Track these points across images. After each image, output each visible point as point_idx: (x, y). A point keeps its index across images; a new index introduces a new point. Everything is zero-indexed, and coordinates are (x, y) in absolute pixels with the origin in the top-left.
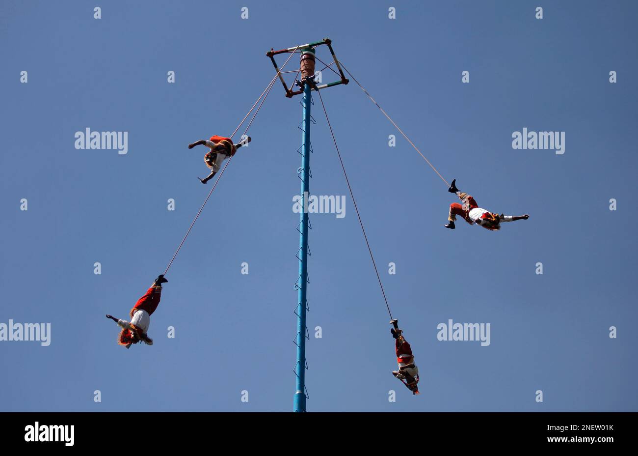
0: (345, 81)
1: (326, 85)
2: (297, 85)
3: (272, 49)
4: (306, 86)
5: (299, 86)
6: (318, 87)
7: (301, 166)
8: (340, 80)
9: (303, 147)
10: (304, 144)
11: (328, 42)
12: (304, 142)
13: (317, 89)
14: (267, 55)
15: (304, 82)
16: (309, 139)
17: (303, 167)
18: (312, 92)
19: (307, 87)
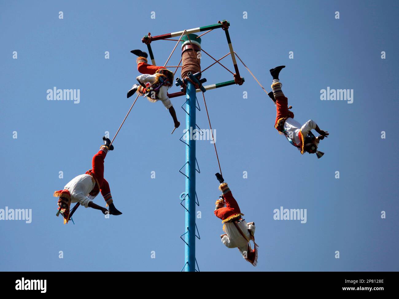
0: (239, 80)
1: (215, 85)
2: (177, 85)
3: (150, 34)
4: (189, 86)
5: (180, 86)
6: (205, 87)
7: (185, 191)
8: (233, 79)
9: (187, 165)
10: (188, 162)
11: (225, 26)
12: (187, 159)
13: (204, 90)
14: (143, 42)
15: (186, 81)
16: (195, 156)
17: (187, 192)
18: (197, 93)
19: (191, 87)
